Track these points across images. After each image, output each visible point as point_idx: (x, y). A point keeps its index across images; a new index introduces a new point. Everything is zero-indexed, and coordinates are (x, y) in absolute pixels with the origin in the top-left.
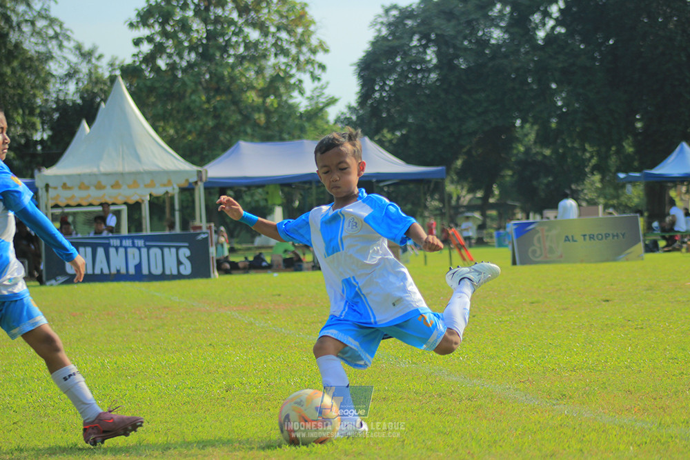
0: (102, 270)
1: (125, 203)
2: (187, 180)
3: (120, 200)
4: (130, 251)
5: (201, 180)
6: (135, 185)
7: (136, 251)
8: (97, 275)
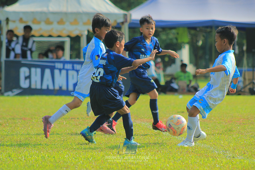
0: (48, 86)
1: (69, 36)
2: (115, 21)
3: (65, 33)
4: (71, 73)
5: (126, 21)
6: (75, 22)
7: (75, 73)
8: (44, 90)
